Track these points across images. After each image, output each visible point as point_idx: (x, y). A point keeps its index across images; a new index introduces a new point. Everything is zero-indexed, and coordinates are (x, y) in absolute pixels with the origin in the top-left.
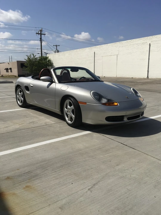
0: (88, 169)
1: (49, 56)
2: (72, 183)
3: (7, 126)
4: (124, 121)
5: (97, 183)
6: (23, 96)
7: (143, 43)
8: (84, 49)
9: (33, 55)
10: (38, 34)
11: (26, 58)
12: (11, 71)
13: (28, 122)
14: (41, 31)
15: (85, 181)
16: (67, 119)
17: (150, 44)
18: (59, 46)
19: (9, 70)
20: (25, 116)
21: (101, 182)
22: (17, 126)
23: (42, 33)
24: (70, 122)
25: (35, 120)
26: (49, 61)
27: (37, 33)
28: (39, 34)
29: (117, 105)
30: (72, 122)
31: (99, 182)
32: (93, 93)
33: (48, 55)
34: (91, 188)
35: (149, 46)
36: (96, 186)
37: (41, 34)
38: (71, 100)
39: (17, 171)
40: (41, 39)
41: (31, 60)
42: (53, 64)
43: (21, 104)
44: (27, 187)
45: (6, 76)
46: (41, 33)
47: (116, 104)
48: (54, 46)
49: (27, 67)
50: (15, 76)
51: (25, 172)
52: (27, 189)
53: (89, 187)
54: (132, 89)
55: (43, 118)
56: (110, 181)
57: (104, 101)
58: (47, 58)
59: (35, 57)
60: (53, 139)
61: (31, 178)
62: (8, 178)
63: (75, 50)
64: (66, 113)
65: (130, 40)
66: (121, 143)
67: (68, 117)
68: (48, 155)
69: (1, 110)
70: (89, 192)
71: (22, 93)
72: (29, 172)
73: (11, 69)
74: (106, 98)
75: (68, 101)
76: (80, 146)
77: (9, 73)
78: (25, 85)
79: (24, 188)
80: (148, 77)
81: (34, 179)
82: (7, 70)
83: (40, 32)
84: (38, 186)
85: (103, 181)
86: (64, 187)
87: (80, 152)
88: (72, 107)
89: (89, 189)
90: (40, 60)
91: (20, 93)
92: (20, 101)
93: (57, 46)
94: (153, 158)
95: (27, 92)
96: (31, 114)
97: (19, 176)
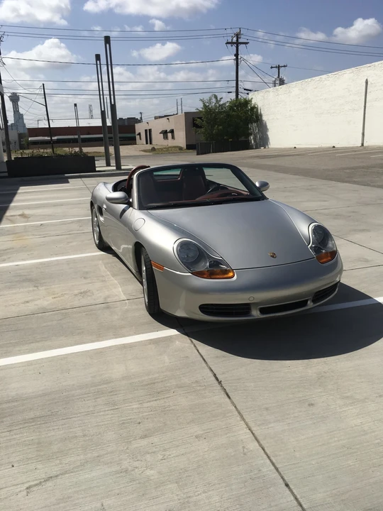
0: (75, 437)
1: (254, 97)
2: (13, 466)
3: (31, 298)
9: (216, 97)
10: (232, 43)
11: (202, 105)
12: (173, 137)
13: (76, 292)
14: (238, 35)
18: (284, 66)
19: (170, 135)
20: (85, 275)
21: (67, 475)
22: (47, 302)
23: (240, 41)
25: (95, 286)
26: (254, 109)
27: (228, 43)
28: (234, 43)
29: (232, 277)
32: (182, 243)
33: (251, 96)
34: (36, 485)
37: (237, 44)
40: (237, 55)
41: (211, 110)
42: (261, 115)
43: (97, 242)
45: (162, 149)
46: (237, 40)
47: (229, 274)
48: (272, 68)
49: (201, 127)
50: (181, 149)
53: (34, 483)
55: (116, 282)
56: (87, 476)
58: (247, 102)
59: (221, 103)
63: (317, 78)
66: (215, 375)
70: (22, 494)
73: (172, 131)
77: (170, 142)
82: (165, 133)
83: (235, 39)
85: (72, 474)
89: (28, 488)
90: (231, 108)
91: (96, 219)
92: (97, 234)
93: (279, 67)
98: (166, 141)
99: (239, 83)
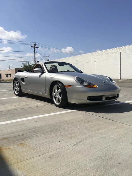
0: (74, 133)
2: (60, 141)
3: (5, 107)
4: (103, 101)
5: (81, 141)
6: (19, 87)
7: (115, 52)
8: (69, 58)
9: (28, 63)
10: (33, 47)
11: (23, 66)
12: (10, 76)
13: (23, 105)
14: (35, 45)
15: (70, 140)
16: (55, 101)
17: (121, 52)
18: (49, 56)
19: (9, 76)
20: (21, 101)
22: (14, 107)
23: (36, 46)
24: (57, 103)
25: (28, 103)
27: (31, 47)
28: (34, 47)
29: (97, 87)
30: (60, 103)
31: (83, 140)
32: (76, 78)
33: (40, 63)
34: (76, 144)
35: (120, 54)
36: (81, 143)
37: (35, 47)
38: (59, 85)
39: (12, 134)
40: (35, 51)
41: (26, 67)
43: (17, 94)
44: (20, 144)
45: (6, 80)
46: (35, 46)
47: (95, 86)
48: (45, 56)
51: (19, 135)
52: (20, 145)
53: (74, 144)
54: (108, 77)
55: (35, 102)
56: (92, 140)
57: (86, 84)
59: (30, 65)
60: (43, 115)
61: (24, 139)
62: (4, 139)
64: (55, 96)
65: (105, 50)
66: (101, 117)
67: (55, 99)
68: (39, 124)
69: (1, 98)
70: (74, 147)
71: (18, 84)
72: (22, 135)
73: (10, 74)
74: (87, 82)
75: (56, 86)
76: (67, 119)
77: (9, 78)
78: (21, 77)
79: (18, 145)
80: (120, 78)
81: (26, 139)
82: (7, 75)
83: (34, 46)
84: (31, 143)
85: (86, 140)
86: (52, 144)
87: (67, 122)
88: (60, 90)
89: (74, 145)
91: (16, 85)
92: (17, 91)
93: (47, 56)
94: (128, 126)
95: (23, 83)
96: (26, 100)
97: (14, 137)
98: (8, 78)
99: (36, 59)
